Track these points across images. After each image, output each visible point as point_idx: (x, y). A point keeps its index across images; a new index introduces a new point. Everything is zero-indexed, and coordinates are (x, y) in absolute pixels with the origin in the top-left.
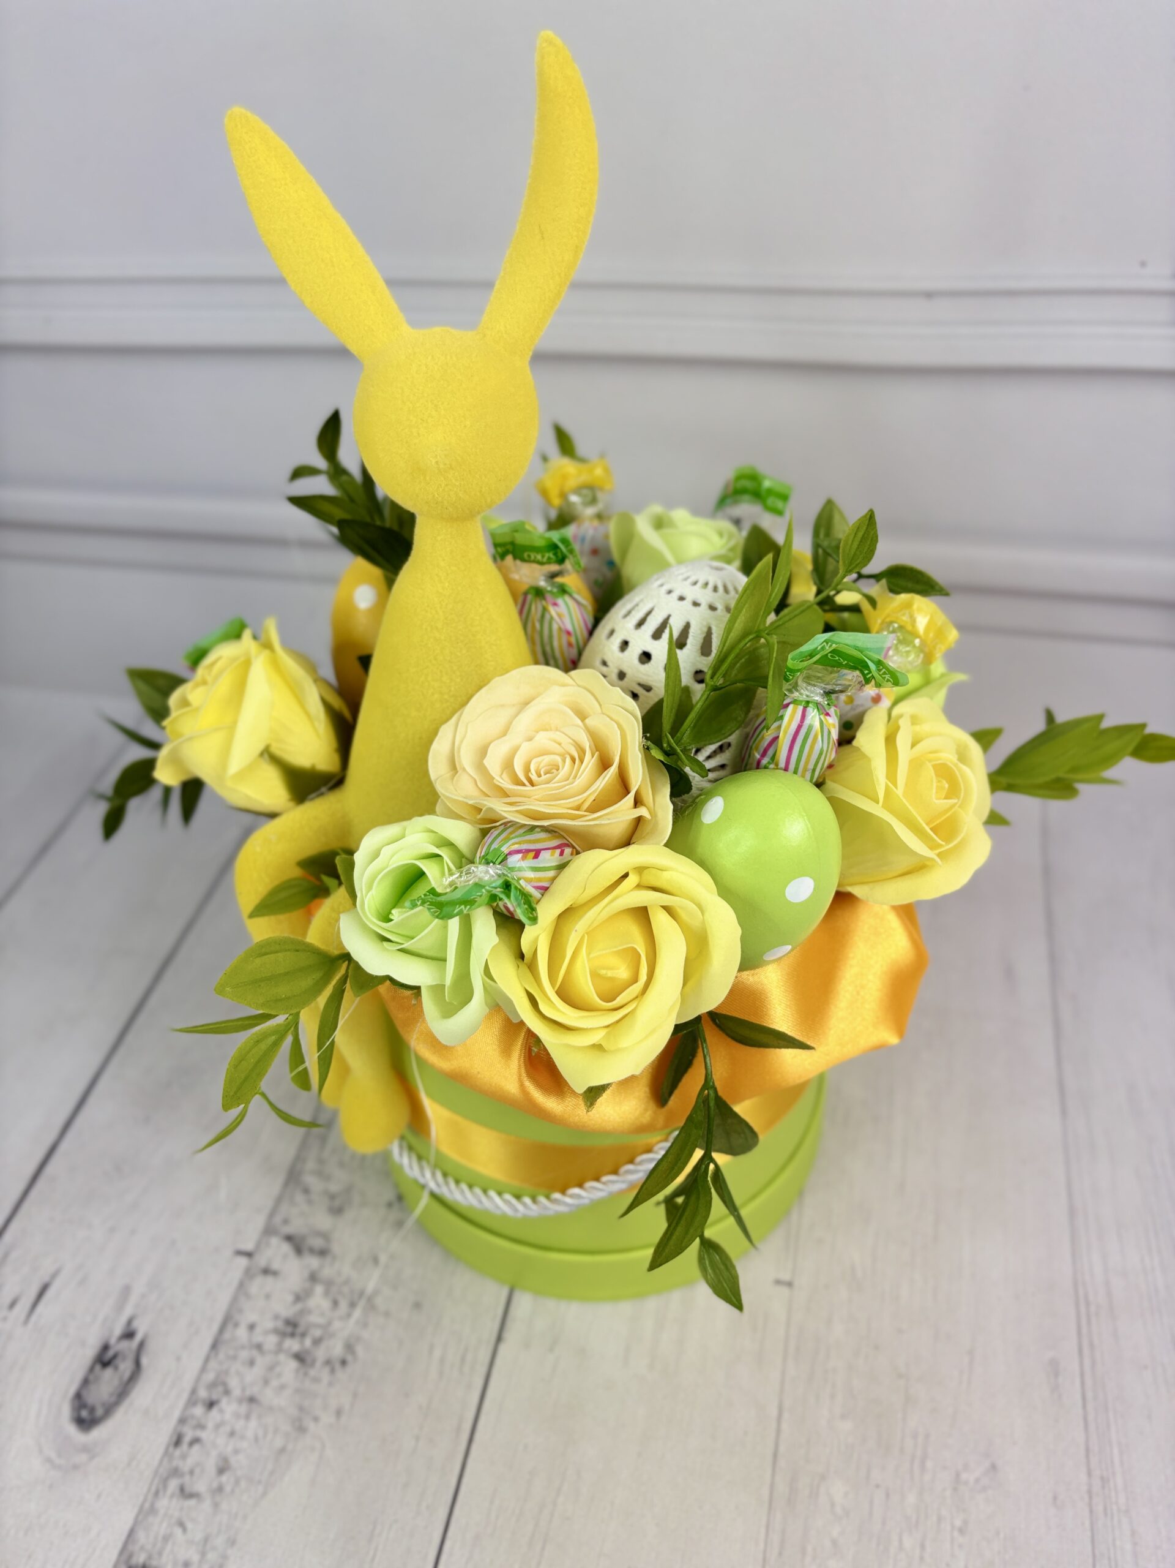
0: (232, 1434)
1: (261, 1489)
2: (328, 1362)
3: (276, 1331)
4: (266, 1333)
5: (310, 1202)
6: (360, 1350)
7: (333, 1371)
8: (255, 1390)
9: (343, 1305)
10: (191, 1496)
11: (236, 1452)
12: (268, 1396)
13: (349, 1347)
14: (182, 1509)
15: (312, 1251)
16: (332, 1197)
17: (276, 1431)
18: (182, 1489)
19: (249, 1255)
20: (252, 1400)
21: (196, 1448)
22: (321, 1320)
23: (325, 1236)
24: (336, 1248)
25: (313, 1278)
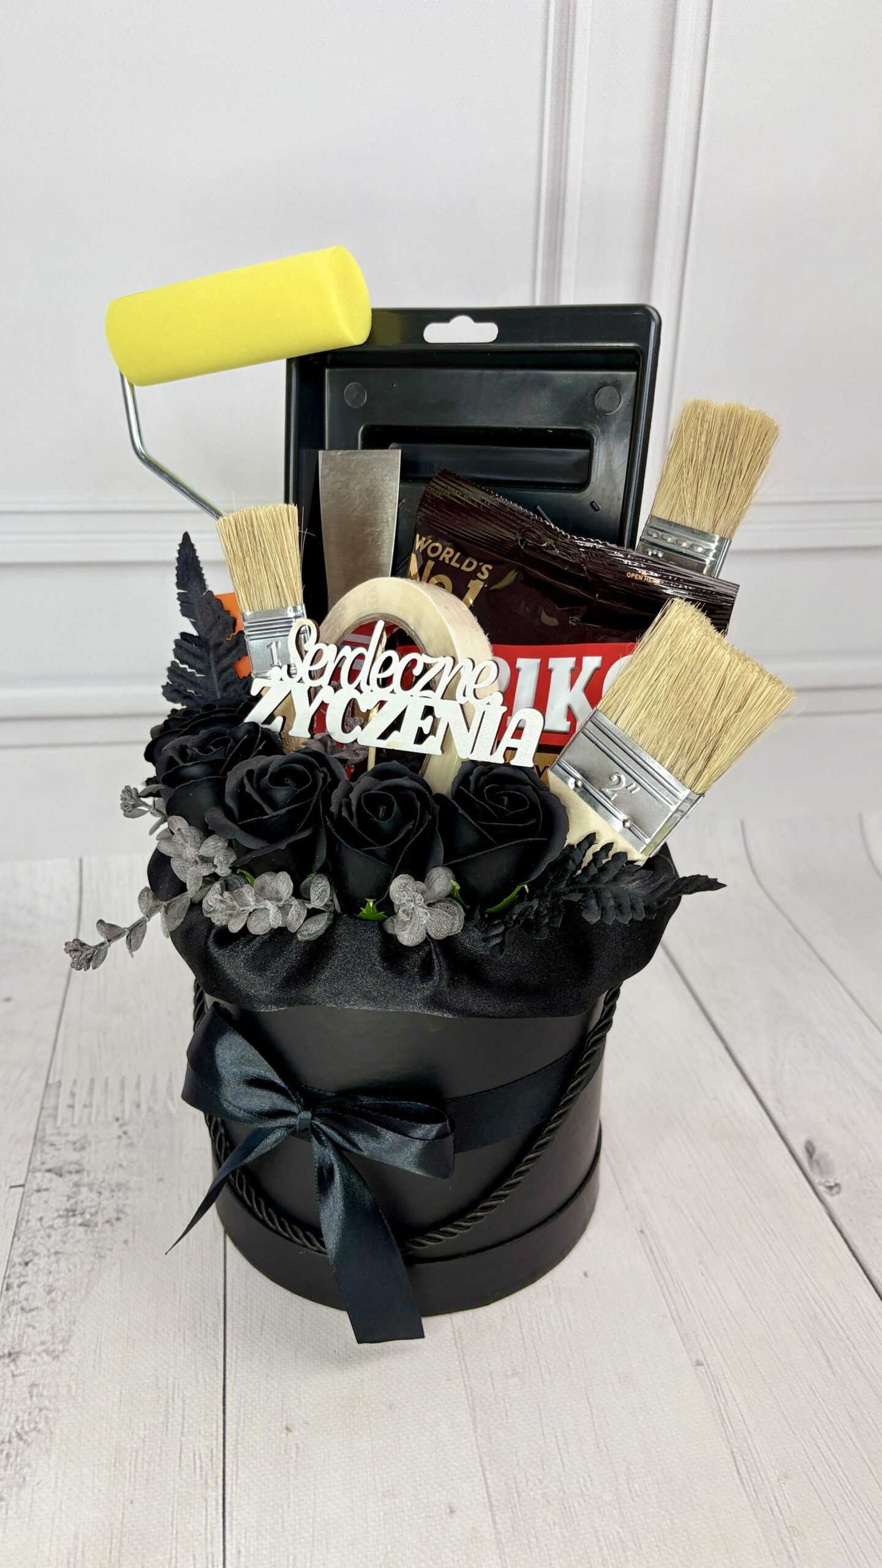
0: (50, 1273)
1: (83, 1292)
2: (108, 1222)
3: (60, 1216)
4: (54, 1219)
5: (59, 1149)
6: (127, 1210)
7: (112, 1225)
8: (58, 1248)
9: (106, 1193)
10: (32, 1310)
11: (57, 1280)
12: (68, 1248)
13: (118, 1211)
14: (27, 1319)
15: (70, 1172)
16: (74, 1144)
17: (82, 1264)
18: (22, 1309)
19: (23, 1186)
20: (57, 1253)
21: (23, 1287)
22: (94, 1204)
23: (77, 1163)
24: (87, 1167)
25: (76, 1185)
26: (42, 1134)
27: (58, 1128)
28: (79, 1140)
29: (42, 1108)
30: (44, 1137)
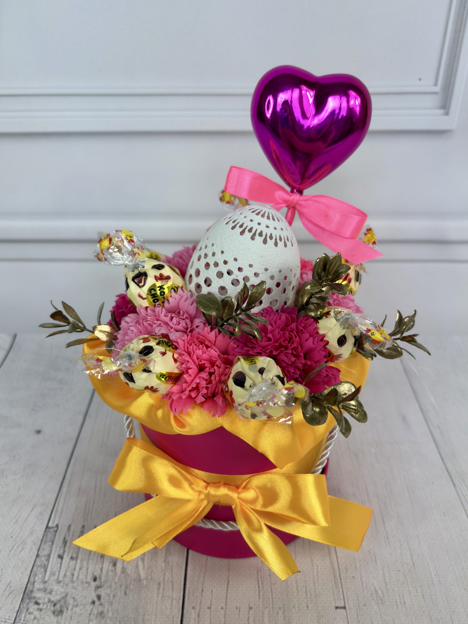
26: (31, 589)
27: (45, 582)
28: (59, 601)
29: (38, 556)
30: (32, 591)
